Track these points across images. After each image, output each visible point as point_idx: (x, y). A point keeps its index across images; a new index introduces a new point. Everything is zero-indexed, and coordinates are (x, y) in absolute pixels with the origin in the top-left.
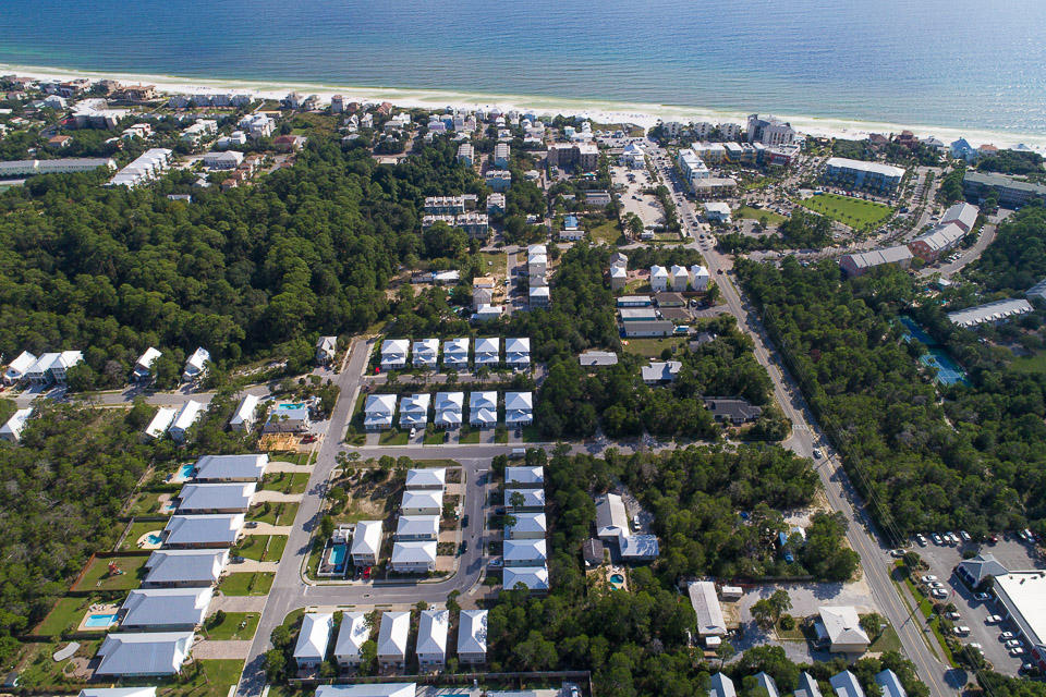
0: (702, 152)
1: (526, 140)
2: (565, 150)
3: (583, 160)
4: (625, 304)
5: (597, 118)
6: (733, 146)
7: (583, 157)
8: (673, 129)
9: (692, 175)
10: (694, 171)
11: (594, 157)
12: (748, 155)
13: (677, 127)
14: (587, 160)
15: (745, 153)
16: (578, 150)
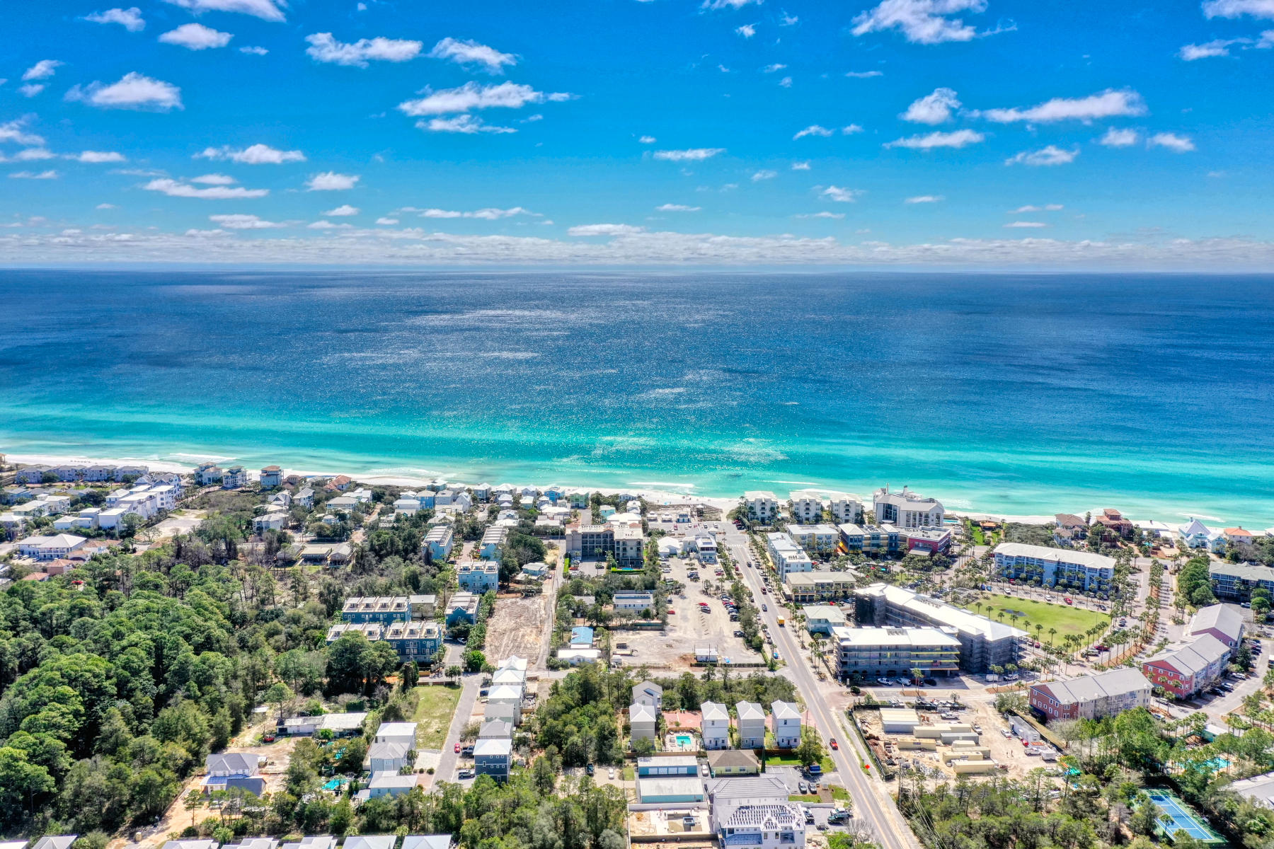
0: (803, 538)
1: (539, 523)
2: (593, 535)
3: (618, 548)
4: (651, 772)
5: (652, 497)
6: (850, 529)
7: (618, 542)
8: (763, 508)
9: (785, 568)
10: (788, 561)
11: (635, 543)
12: (875, 542)
13: (768, 508)
14: (625, 549)
15: (869, 539)
16: (612, 535)
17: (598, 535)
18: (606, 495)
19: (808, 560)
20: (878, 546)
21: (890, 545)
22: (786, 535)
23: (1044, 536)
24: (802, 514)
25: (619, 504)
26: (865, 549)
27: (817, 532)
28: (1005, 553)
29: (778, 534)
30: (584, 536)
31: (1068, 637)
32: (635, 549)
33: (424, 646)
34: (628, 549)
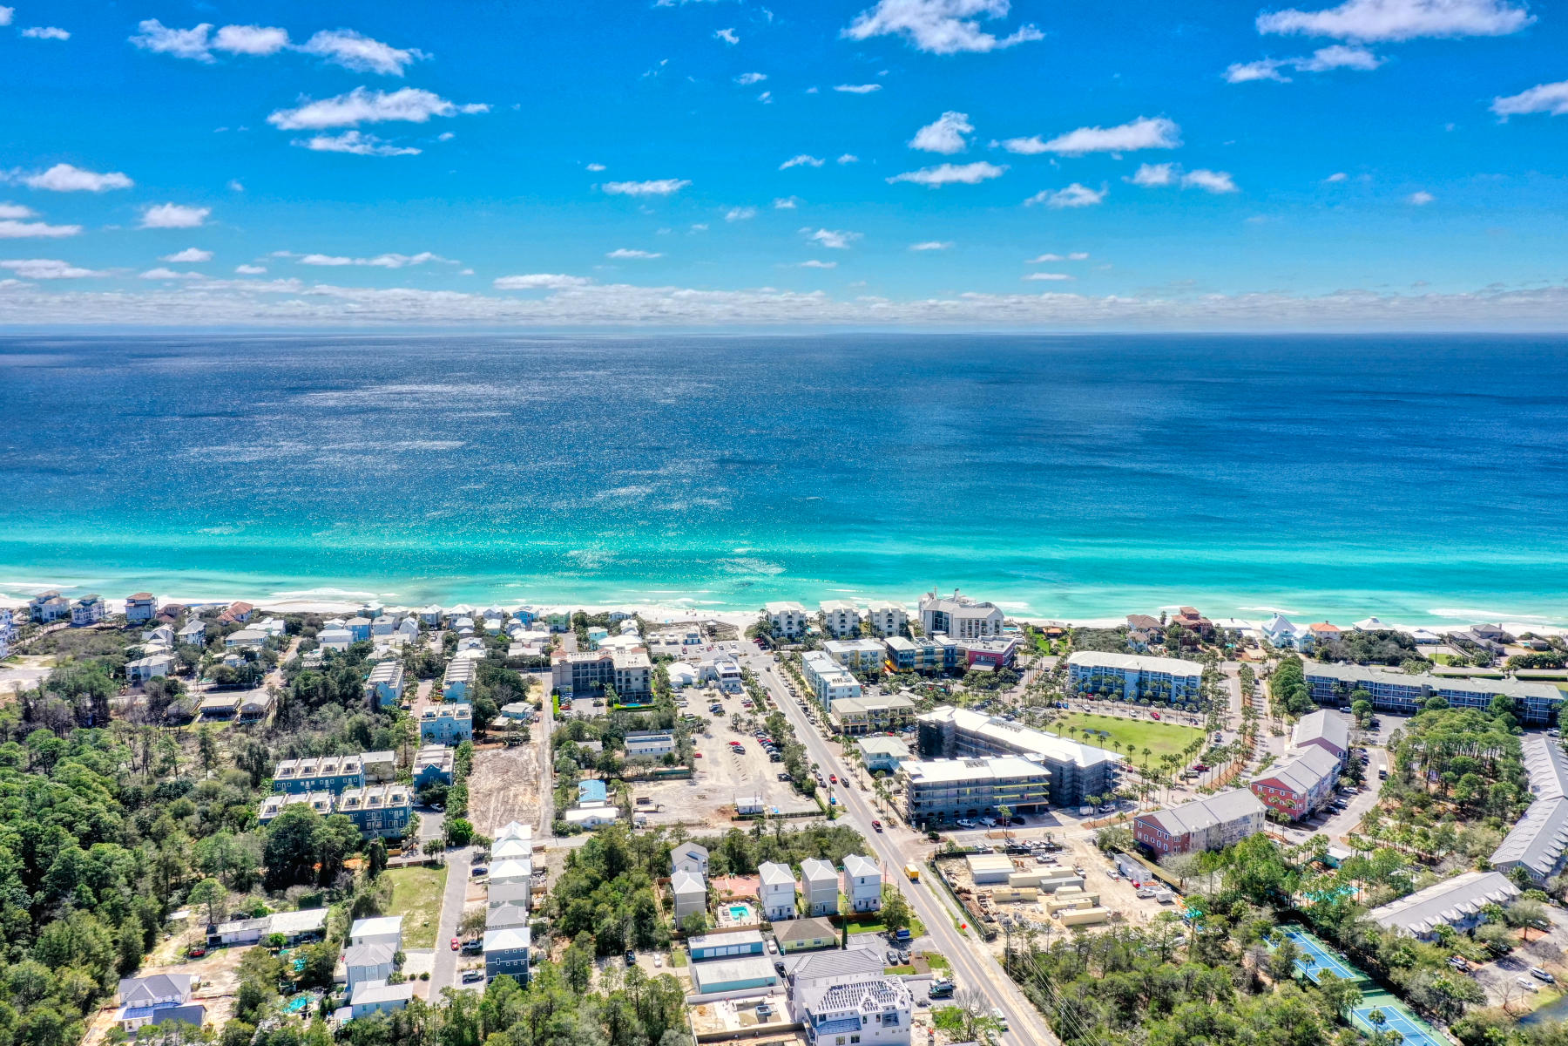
0: (845, 656)
1: (512, 653)
2: (585, 665)
3: (620, 680)
4: (707, 954)
5: (650, 613)
6: (898, 643)
7: (620, 672)
8: (790, 623)
9: (829, 694)
10: (833, 685)
11: (641, 672)
12: (929, 657)
13: (795, 621)
14: (628, 681)
15: (922, 654)
16: (610, 664)
17: (593, 665)
18: (592, 614)
19: (855, 683)
20: (933, 662)
21: (946, 660)
22: (824, 654)
23: (1116, 641)
24: (837, 627)
25: (611, 624)
26: (917, 666)
27: (860, 649)
28: (1080, 664)
29: (815, 654)
30: (576, 666)
31: (1164, 758)
32: (641, 679)
33: (392, 817)
34: (633, 679)
